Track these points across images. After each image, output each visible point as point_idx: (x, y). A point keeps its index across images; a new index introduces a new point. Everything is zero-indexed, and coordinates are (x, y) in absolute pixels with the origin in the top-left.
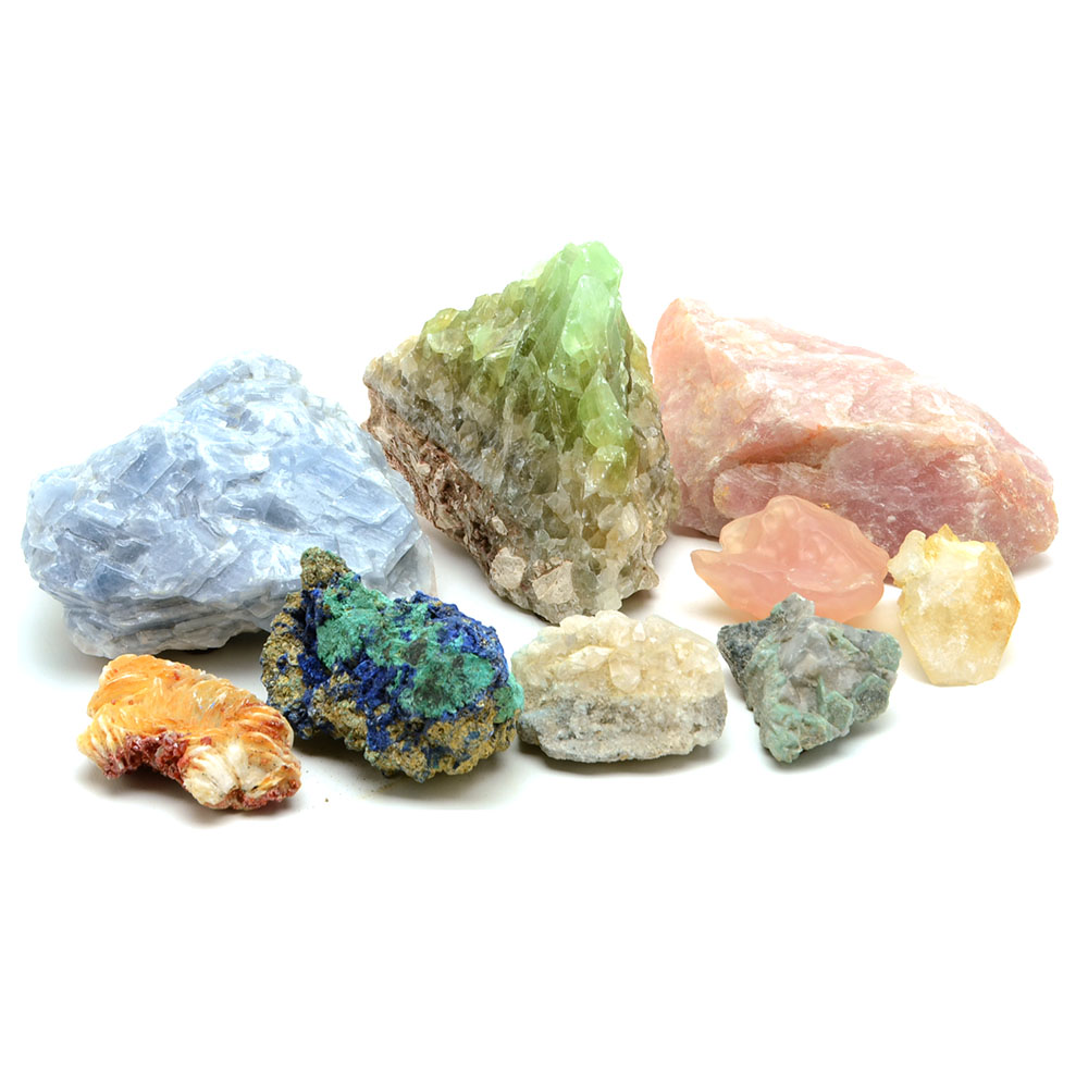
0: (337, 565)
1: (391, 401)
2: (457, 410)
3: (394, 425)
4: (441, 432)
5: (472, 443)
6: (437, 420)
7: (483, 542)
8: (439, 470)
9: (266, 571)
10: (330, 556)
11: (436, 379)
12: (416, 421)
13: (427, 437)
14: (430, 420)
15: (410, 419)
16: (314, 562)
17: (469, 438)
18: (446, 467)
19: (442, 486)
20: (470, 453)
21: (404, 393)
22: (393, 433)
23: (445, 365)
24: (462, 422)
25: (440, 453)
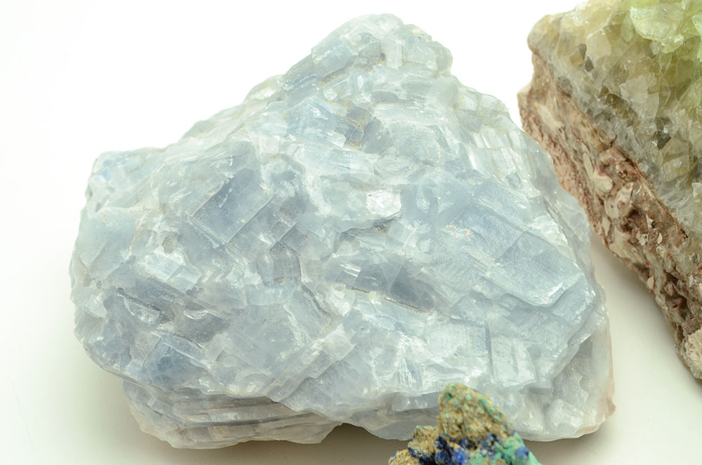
0: (494, 421)
1: (566, 82)
2: (662, 121)
3: (566, 112)
4: (634, 141)
5: (678, 170)
6: (631, 123)
7: (679, 301)
8: (624, 189)
9: (388, 377)
10: (485, 409)
11: (637, 74)
12: (598, 116)
13: (612, 143)
14: (619, 123)
15: (589, 112)
16: (459, 411)
17: (676, 163)
18: (636, 188)
19: (627, 211)
20: (675, 181)
21: (586, 79)
22: (563, 121)
23: (653, 57)
24: (668, 139)
25: (629, 169)
